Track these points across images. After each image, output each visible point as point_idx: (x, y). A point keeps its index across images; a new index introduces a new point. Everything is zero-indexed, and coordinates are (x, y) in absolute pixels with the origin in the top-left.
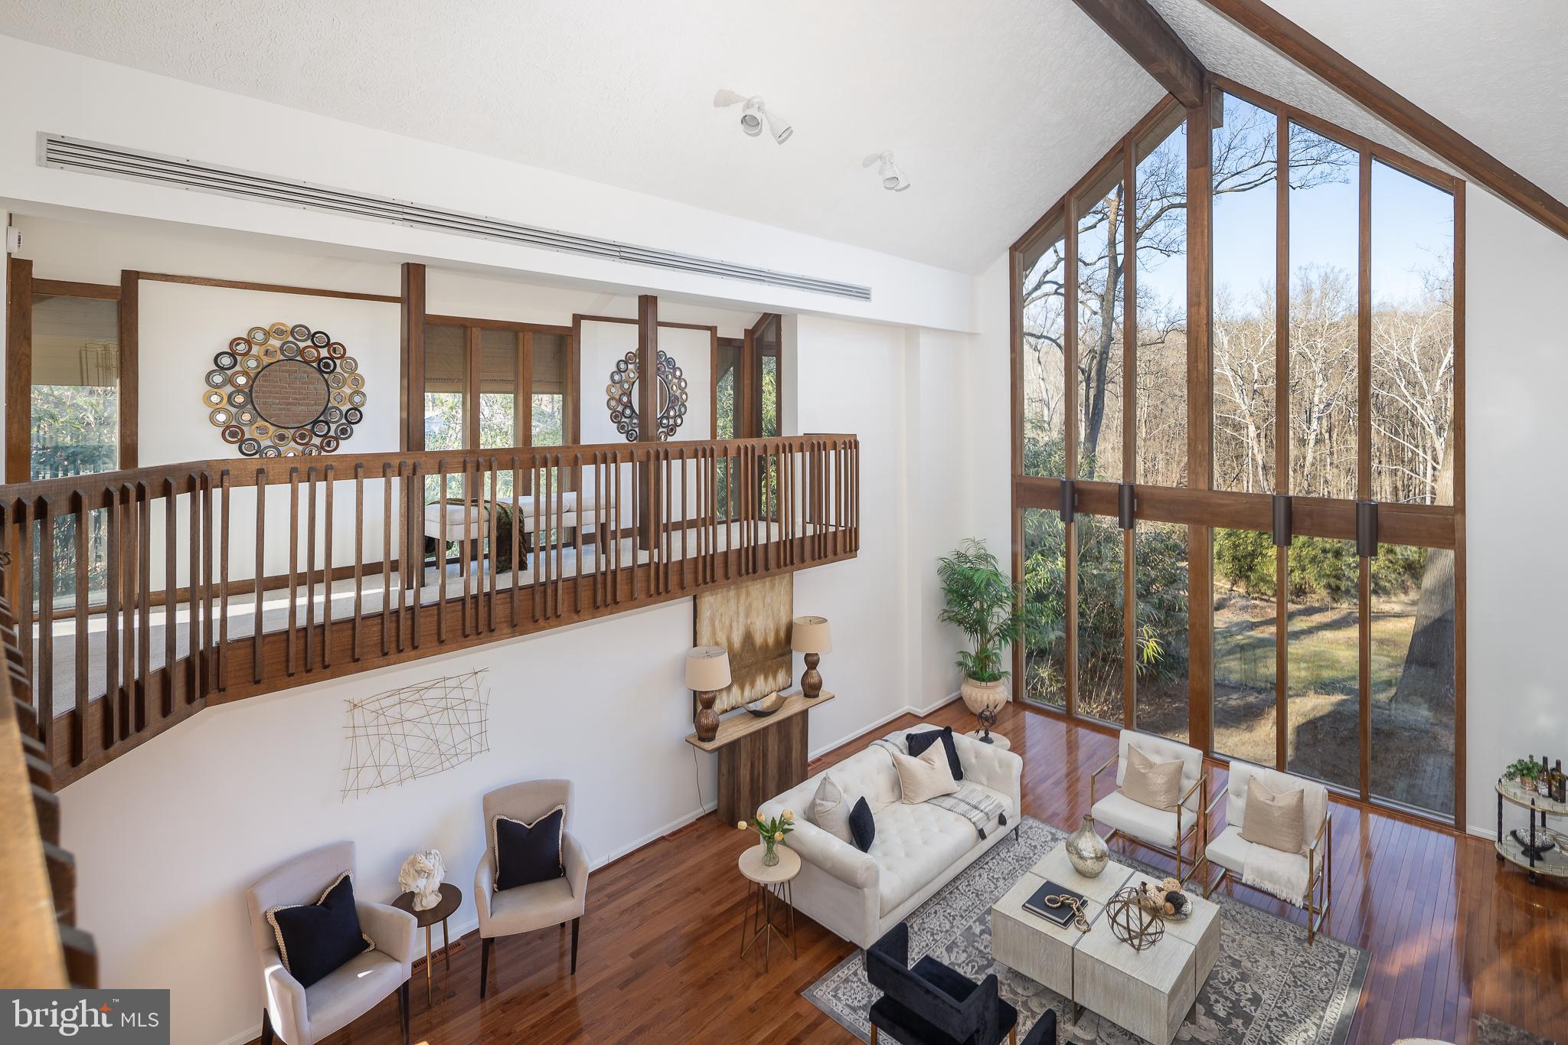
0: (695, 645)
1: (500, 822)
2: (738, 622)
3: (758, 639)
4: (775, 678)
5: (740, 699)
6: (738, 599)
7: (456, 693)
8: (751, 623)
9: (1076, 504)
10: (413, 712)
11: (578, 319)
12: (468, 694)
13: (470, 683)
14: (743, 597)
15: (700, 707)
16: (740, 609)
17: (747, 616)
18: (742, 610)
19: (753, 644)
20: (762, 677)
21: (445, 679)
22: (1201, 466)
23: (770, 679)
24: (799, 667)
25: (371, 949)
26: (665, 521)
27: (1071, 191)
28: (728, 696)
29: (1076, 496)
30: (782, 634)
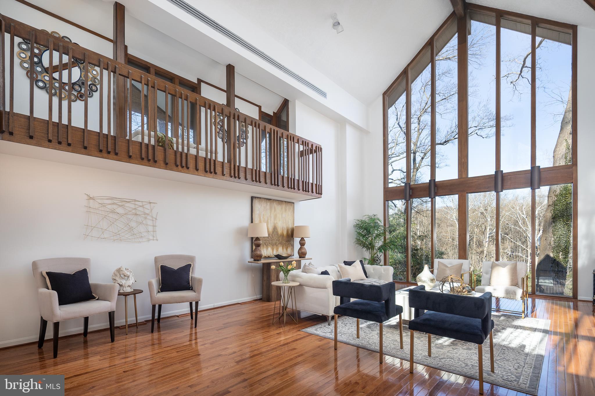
0: (252, 222)
1: (162, 267)
2: (271, 220)
3: (280, 232)
4: (287, 250)
5: (272, 254)
6: (271, 211)
7: (141, 209)
8: (276, 223)
9: (411, 194)
10: (120, 210)
11: (200, 81)
12: (147, 211)
13: (148, 206)
14: (273, 210)
15: (254, 247)
16: (272, 215)
17: (275, 219)
18: (272, 216)
19: (277, 232)
20: (281, 248)
21: (135, 201)
22: (463, 168)
23: (285, 250)
24: (297, 246)
25: (96, 299)
26: (238, 164)
27: (409, 65)
28: (267, 251)
29: (411, 190)
30: (290, 232)
